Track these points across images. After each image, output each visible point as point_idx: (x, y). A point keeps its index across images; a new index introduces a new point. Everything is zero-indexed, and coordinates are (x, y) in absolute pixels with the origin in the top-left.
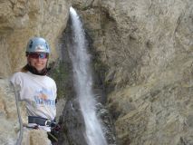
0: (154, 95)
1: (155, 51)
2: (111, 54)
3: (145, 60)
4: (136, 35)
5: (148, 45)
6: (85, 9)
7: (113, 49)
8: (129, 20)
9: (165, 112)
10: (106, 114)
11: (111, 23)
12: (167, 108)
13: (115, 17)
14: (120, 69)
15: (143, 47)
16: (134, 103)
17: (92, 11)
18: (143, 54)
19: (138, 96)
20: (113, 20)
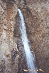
0: (43, 37)
1: (44, 23)
2: (30, 23)
4: (38, 17)
5: (42, 21)
6: (22, 9)
9: (46, 41)
11: (30, 14)
13: (31, 12)
14: (33, 28)
15: (40, 21)
16: (37, 39)
17: (24, 10)
18: (40, 24)
19: (38, 36)
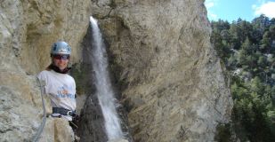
0: (160, 92)
1: (163, 55)
2: (125, 56)
3: (154, 62)
4: (146, 41)
5: (157, 49)
6: (103, 18)
7: (127, 52)
8: (140, 28)
9: (169, 106)
10: (120, 108)
11: (125, 31)
12: (171, 103)
13: (129, 25)
14: (133, 70)
15: (152, 51)
16: (144, 99)
17: (109, 20)
18: (152, 57)
19: (147, 93)
20: (127, 28)
